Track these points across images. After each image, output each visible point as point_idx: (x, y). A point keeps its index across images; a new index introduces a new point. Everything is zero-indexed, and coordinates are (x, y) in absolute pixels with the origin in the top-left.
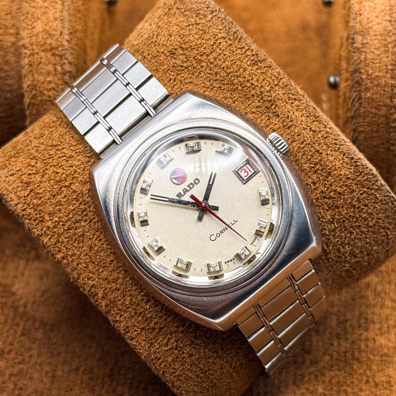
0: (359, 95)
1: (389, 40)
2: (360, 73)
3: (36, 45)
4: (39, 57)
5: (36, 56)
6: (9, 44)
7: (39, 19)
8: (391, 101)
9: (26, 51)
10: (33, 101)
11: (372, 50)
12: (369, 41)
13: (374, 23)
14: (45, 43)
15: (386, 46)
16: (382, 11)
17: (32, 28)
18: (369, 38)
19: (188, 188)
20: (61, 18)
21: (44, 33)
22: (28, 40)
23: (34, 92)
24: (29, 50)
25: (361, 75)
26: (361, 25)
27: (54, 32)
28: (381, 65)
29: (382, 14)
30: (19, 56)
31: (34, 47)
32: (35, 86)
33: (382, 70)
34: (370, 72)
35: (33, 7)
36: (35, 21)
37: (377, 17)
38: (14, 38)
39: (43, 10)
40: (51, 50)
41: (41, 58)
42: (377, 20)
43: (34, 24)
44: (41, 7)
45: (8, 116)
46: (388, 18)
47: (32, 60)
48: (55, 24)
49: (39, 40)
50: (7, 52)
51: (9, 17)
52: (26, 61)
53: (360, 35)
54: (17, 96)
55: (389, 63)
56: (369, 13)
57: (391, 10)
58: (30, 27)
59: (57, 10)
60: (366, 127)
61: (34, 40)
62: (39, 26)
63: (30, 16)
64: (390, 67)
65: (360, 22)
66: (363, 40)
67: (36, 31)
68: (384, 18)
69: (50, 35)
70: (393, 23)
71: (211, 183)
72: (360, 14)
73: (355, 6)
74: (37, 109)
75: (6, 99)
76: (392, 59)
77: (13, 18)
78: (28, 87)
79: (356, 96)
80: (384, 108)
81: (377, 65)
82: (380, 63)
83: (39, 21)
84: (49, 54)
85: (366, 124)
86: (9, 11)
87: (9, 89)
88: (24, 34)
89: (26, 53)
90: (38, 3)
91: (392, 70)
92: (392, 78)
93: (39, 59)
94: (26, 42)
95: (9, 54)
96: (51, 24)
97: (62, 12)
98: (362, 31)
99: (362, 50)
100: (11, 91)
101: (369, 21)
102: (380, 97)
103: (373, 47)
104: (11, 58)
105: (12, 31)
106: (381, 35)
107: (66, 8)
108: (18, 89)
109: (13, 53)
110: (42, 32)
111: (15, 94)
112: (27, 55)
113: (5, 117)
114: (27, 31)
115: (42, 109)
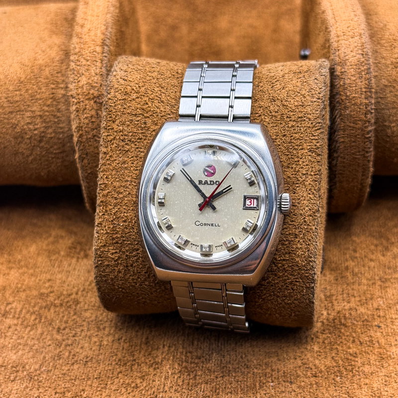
0: (340, 113)
1: (363, 69)
2: (340, 95)
3: (82, 95)
4: (84, 104)
5: (82, 104)
6: (60, 96)
7: (83, 74)
8: (365, 117)
9: (73, 100)
10: (80, 139)
11: (349, 77)
12: (346, 70)
13: (349, 56)
14: (89, 93)
15: (360, 73)
16: (356, 47)
17: (78, 82)
18: (346, 67)
19: (209, 183)
20: (101, 73)
21: (87, 85)
22: (75, 91)
23: (81, 132)
24: (76, 99)
25: (341, 97)
26: (340, 58)
27: (95, 84)
28: (357, 88)
29: (356, 49)
30: (68, 104)
31: (80, 96)
32: (82, 127)
33: (358, 92)
34: (348, 94)
35: (78, 66)
36: (80, 76)
37: (351, 51)
38: (64, 91)
39: (86, 67)
40: (93, 99)
41: (86, 105)
42: (352, 54)
43: (80, 79)
44: (84, 65)
45: (61, 153)
46: (360, 52)
47: (79, 107)
48: (96, 78)
49: (84, 91)
50: (59, 102)
51: (59, 75)
52: (74, 108)
53: (339, 65)
54: (68, 136)
55: (363, 86)
56: (345, 48)
57: (362, 46)
58: (76, 81)
59: (97, 67)
60: (346, 138)
61: (80, 91)
62: (84, 80)
63: (76, 72)
64: (364, 90)
65: (338, 55)
66: (341, 69)
67: (81, 84)
68: (357, 52)
69: (92, 86)
70: (364, 56)
71: (224, 191)
72: (339, 50)
73: (334, 43)
74: (84, 145)
75: (59, 139)
76: (366, 84)
77: (63, 75)
78: (76, 128)
79: (338, 113)
80: (360, 122)
81: (354, 88)
82: (356, 86)
83: (83, 76)
84: (92, 102)
85: (346, 135)
86: (59, 70)
87: (61, 131)
88: (71, 86)
89: (74, 102)
90: (82, 62)
91: (365, 92)
92: (366, 98)
93: (84, 106)
94: (74, 92)
95: (61, 104)
96: (92, 79)
97: (101, 68)
98: (340, 63)
99: (341, 77)
100: (63, 132)
101: (346, 54)
102: (357, 113)
103: (350, 75)
104: (62, 107)
105: (62, 86)
106: (356, 65)
107: (105, 65)
108: (68, 131)
109: (63, 103)
110: (86, 84)
111: (66, 135)
112: (75, 103)
113: (59, 153)
114: (74, 84)
115: (87, 145)
